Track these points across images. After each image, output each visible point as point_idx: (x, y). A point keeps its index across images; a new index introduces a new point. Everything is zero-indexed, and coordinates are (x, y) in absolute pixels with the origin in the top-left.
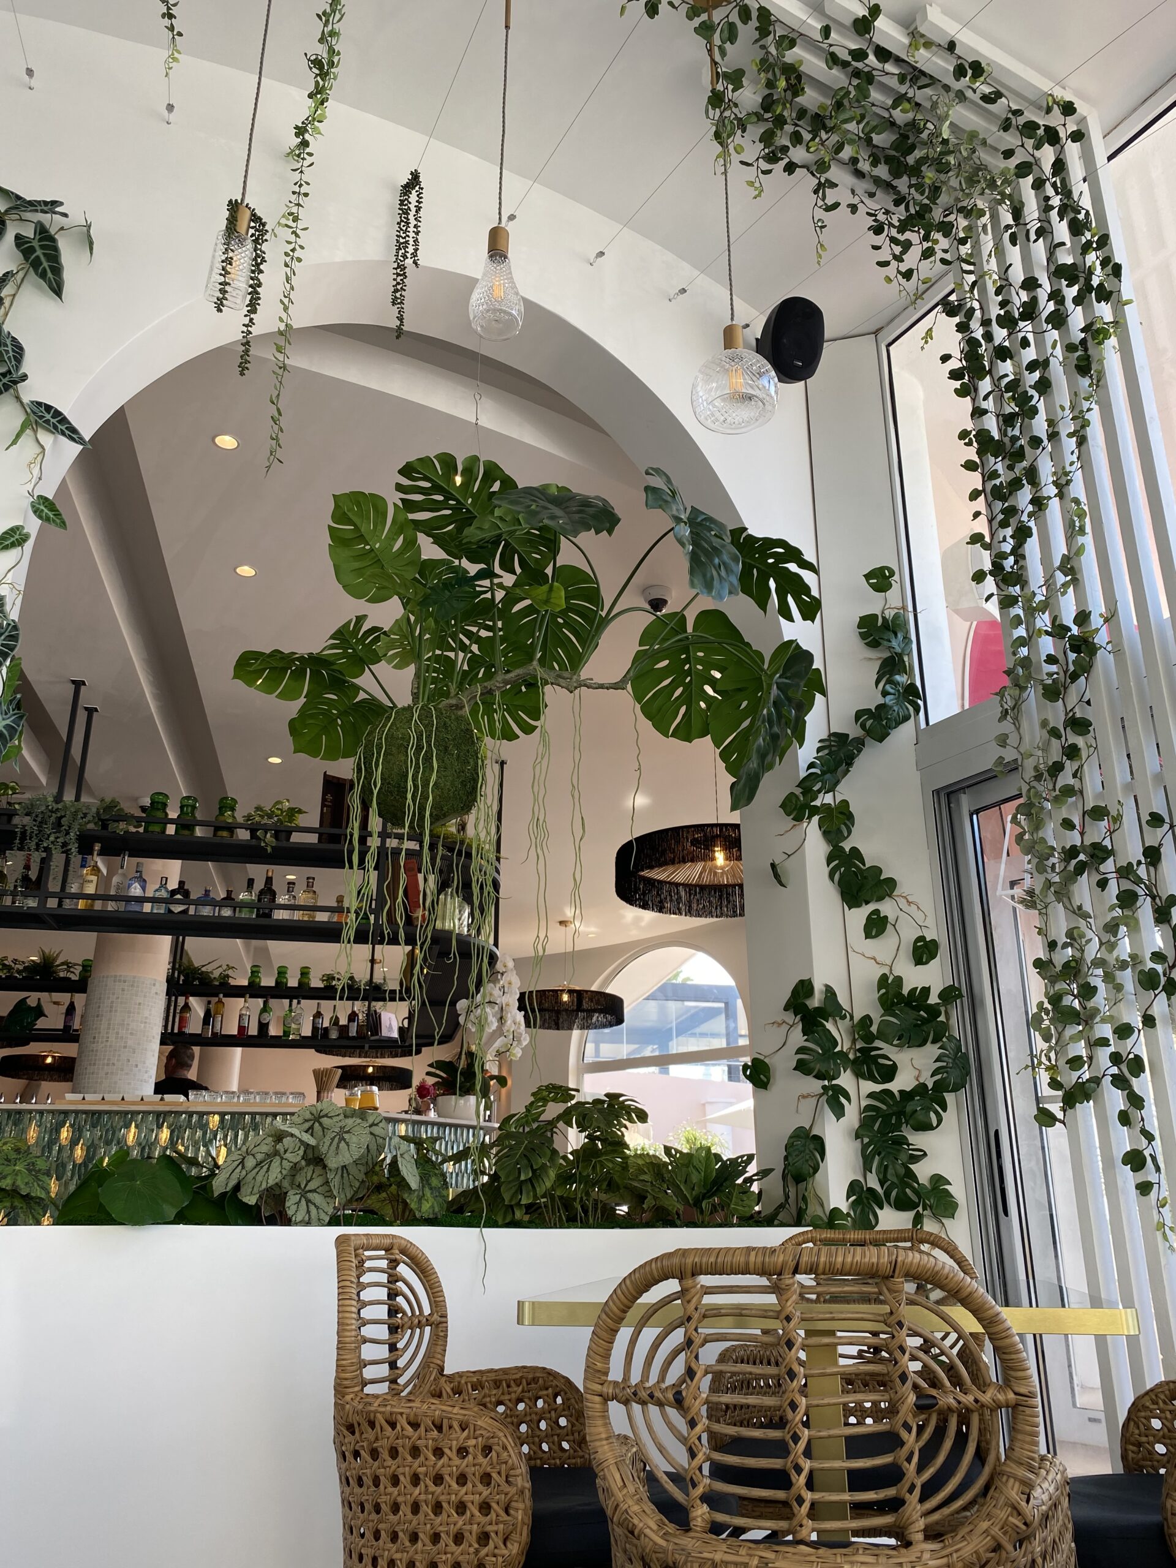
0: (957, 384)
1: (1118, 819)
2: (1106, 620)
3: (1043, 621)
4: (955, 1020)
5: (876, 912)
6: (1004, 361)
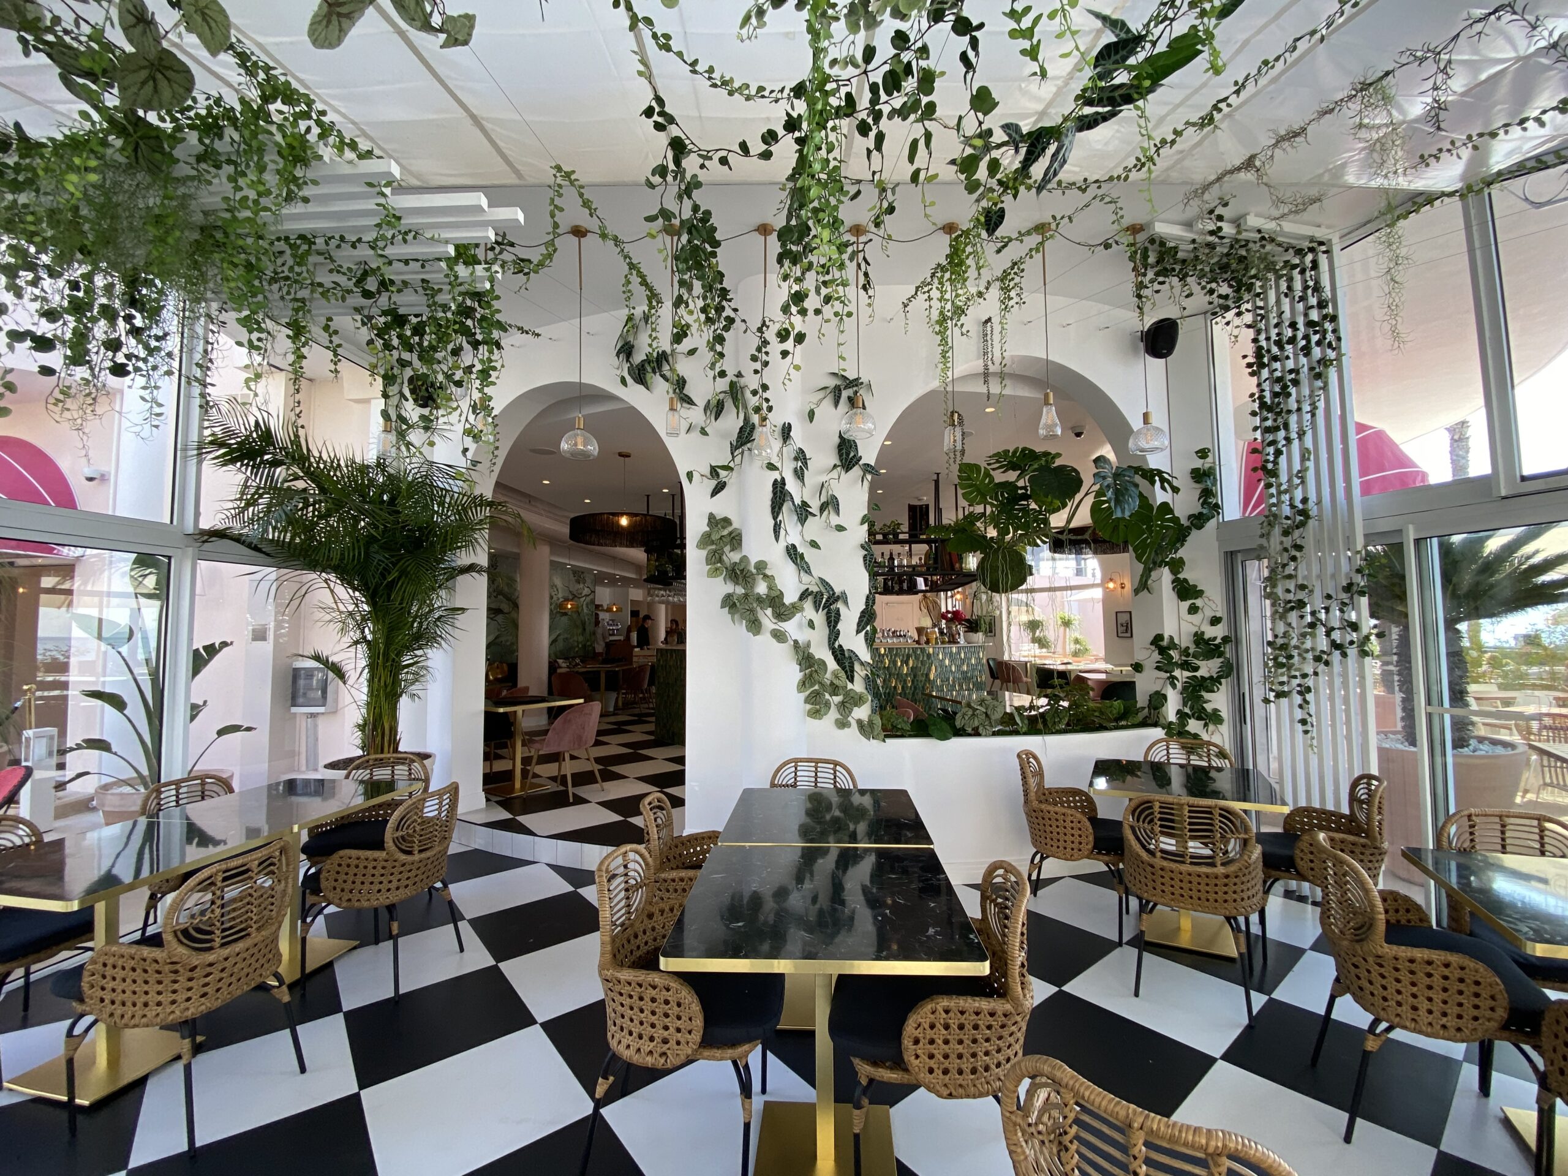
0: (1250, 370)
1: (1311, 591)
3: (1286, 498)
4: (1228, 650)
5: (1194, 604)
6: (1276, 362)
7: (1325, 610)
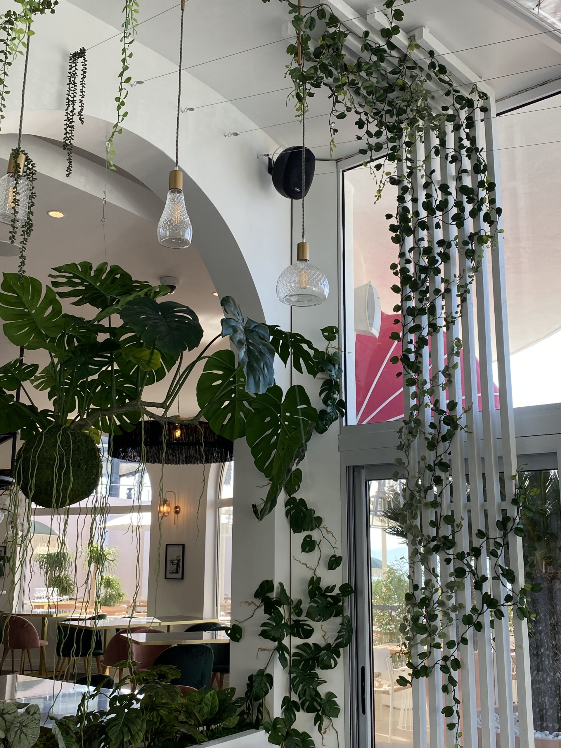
0: (393, 234)
1: (459, 526)
2: (465, 412)
3: (429, 399)
4: (347, 605)
5: (309, 536)
6: (423, 230)
7: (476, 552)
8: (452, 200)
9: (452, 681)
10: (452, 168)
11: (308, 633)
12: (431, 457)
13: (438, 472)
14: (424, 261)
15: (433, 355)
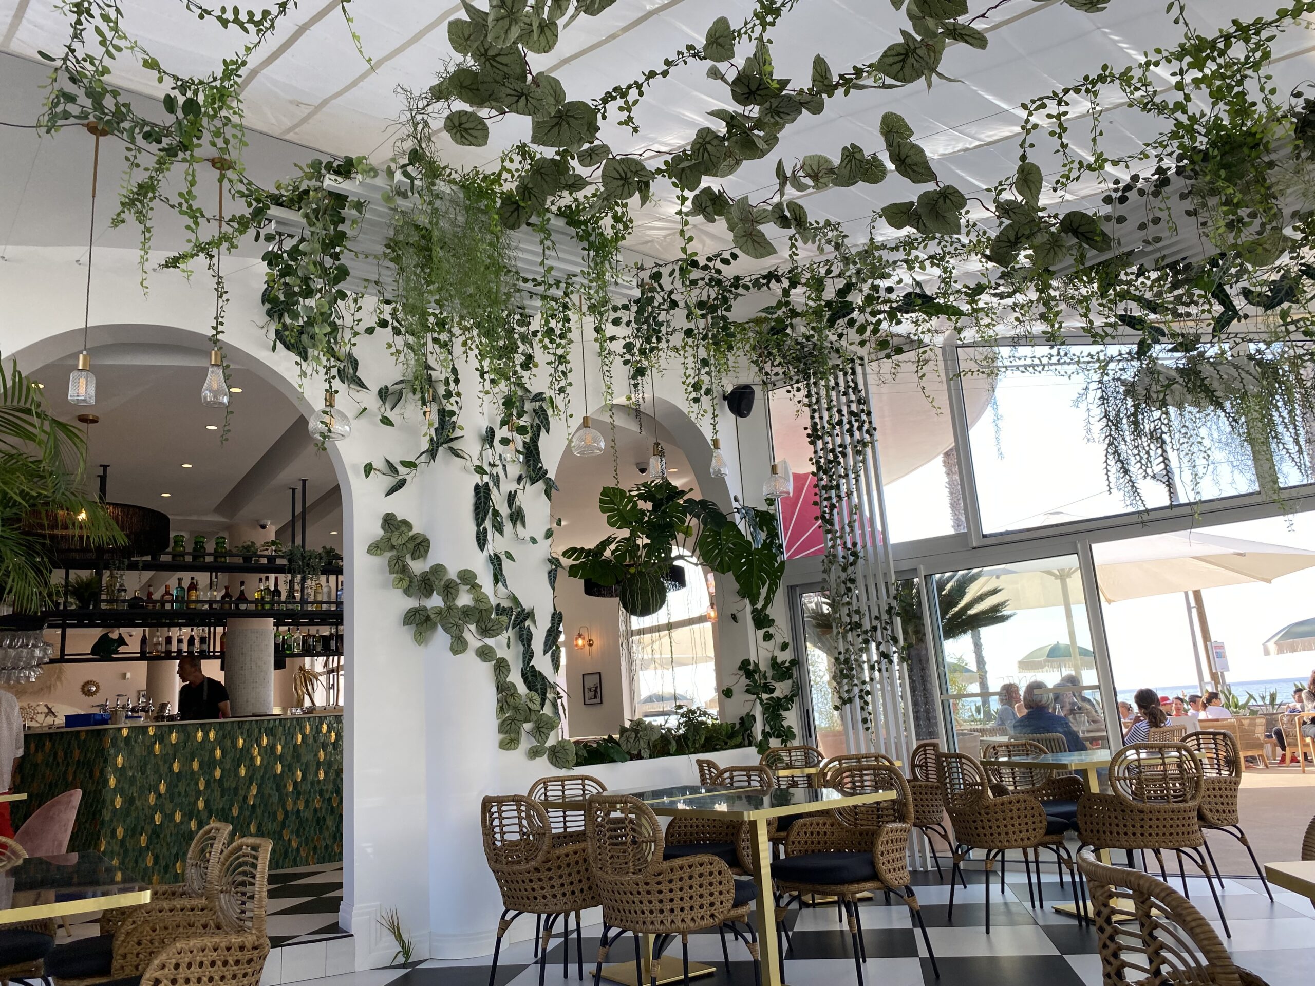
0: (809, 440)
2: (863, 548)
3: (840, 542)
4: (795, 672)
5: (767, 632)
6: (828, 437)
7: (875, 629)
8: (845, 420)
9: (867, 703)
10: (844, 399)
11: (772, 691)
12: (843, 576)
13: (849, 585)
14: (831, 456)
15: (840, 513)
